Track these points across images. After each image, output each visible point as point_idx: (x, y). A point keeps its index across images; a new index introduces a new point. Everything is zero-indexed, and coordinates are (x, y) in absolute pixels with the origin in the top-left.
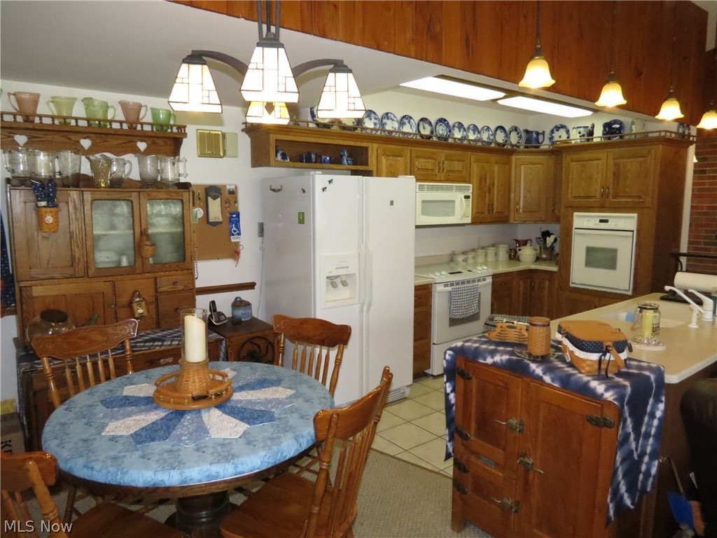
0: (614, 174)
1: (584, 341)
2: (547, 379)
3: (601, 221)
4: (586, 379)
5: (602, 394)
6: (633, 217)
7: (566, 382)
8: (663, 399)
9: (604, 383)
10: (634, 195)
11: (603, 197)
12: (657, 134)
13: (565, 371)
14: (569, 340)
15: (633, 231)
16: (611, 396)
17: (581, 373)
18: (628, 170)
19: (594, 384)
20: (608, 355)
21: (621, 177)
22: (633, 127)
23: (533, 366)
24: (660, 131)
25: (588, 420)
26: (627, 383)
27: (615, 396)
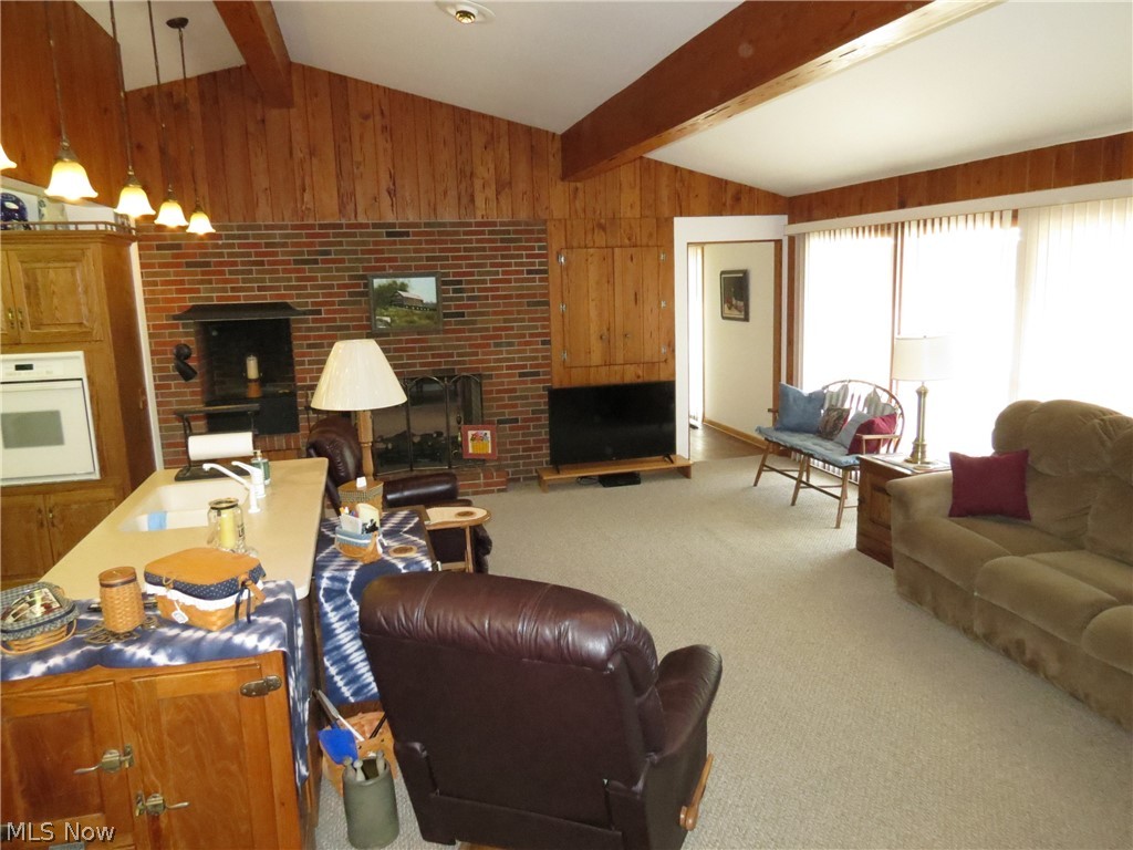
0: (28, 287)
1: (211, 586)
2: (161, 659)
3: (19, 368)
4: (225, 636)
5: (256, 647)
6: (77, 357)
7: (194, 653)
8: (300, 621)
9: (253, 632)
10: (71, 321)
11: (13, 328)
12: (93, 227)
13: (185, 639)
14: (181, 590)
15: (81, 379)
16: (272, 644)
17: (209, 631)
18: (52, 282)
19: (239, 639)
20: (246, 591)
21: (41, 293)
22: (44, 210)
23: (130, 650)
24: (96, 223)
25: (246, 695)
26: (277, 620)
27: (277, 643)
